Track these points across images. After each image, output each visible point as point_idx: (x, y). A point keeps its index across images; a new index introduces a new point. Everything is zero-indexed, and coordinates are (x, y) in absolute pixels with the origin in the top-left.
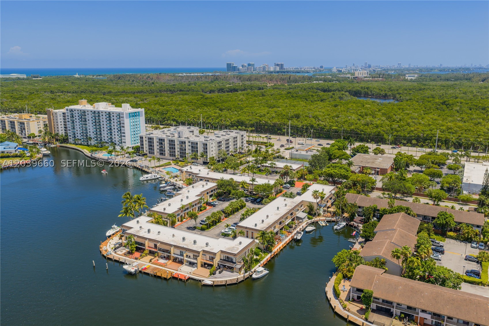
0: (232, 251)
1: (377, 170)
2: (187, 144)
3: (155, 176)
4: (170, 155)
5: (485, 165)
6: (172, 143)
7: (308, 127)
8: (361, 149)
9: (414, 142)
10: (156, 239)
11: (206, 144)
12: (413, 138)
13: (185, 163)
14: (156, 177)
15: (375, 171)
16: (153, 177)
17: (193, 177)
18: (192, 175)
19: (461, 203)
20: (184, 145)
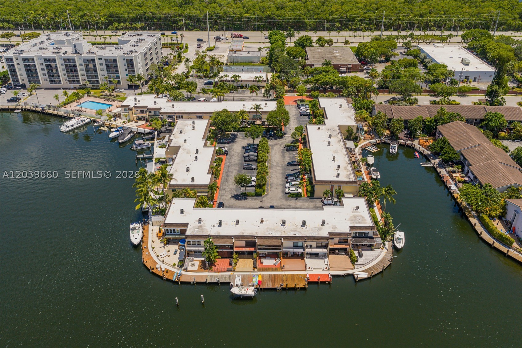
0: (361, 223)
1: (349, 66)
2: (97, 62)
3: (82, 121)
4: (69, 81)
5: (437, 47)
6: (70, 64)
7: (212, 16)
8: (306, 41)
9: (338, 25)
10: (243, 233)
11: (131, 60)
12: (336, 20)
13: (100, 91)
14: (84, 122)
15: (347, 68)
16: (81, 124)
17: (150, 114)
18: (149, 111)
19: (459, 94)
20: (91, 65)
